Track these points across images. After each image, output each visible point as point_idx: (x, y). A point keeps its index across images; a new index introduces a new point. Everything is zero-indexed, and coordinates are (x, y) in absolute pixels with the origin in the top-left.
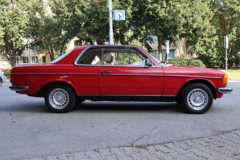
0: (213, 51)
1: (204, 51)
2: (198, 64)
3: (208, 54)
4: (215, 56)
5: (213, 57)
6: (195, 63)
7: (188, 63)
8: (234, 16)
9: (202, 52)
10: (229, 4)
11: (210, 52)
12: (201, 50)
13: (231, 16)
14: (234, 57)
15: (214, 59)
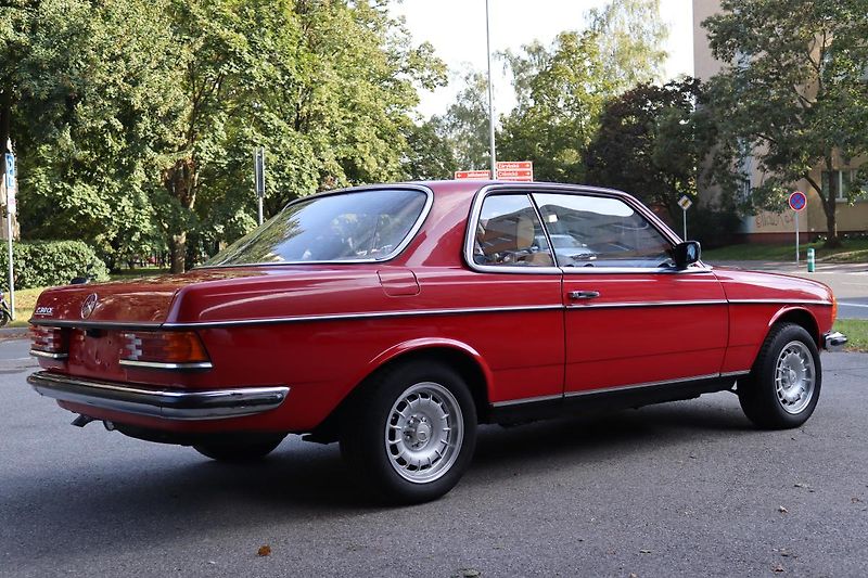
0: (138, 206)
1: (103, 204)
2: (78, 258)
3: (119, 215)
4: (147, 226)
5: (137, 229)
6: (65, 257)
7: (30, 257)
8: (224, 70)
9: (94, 206)
10: (206, 21)
11: (126, 209)
12: (90, 201)
13: (216, 69)
14: (221, 231)
15: (145, 237)
